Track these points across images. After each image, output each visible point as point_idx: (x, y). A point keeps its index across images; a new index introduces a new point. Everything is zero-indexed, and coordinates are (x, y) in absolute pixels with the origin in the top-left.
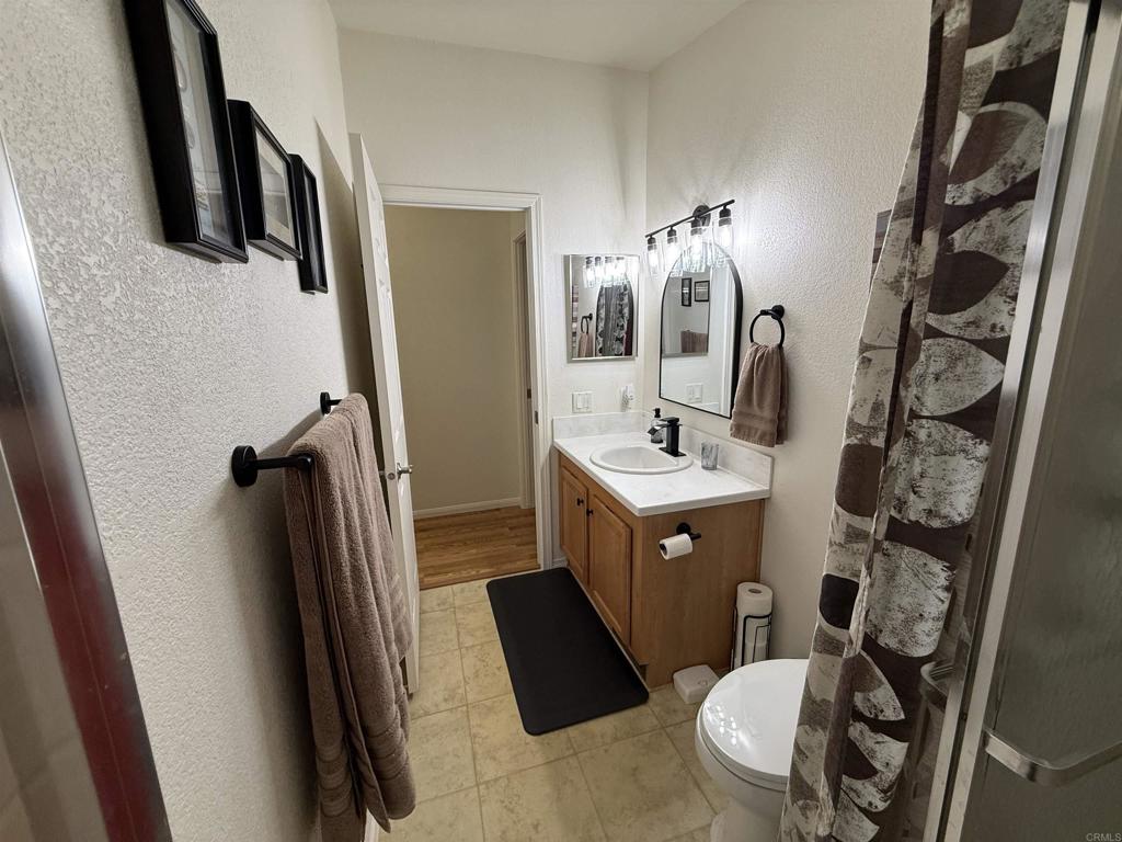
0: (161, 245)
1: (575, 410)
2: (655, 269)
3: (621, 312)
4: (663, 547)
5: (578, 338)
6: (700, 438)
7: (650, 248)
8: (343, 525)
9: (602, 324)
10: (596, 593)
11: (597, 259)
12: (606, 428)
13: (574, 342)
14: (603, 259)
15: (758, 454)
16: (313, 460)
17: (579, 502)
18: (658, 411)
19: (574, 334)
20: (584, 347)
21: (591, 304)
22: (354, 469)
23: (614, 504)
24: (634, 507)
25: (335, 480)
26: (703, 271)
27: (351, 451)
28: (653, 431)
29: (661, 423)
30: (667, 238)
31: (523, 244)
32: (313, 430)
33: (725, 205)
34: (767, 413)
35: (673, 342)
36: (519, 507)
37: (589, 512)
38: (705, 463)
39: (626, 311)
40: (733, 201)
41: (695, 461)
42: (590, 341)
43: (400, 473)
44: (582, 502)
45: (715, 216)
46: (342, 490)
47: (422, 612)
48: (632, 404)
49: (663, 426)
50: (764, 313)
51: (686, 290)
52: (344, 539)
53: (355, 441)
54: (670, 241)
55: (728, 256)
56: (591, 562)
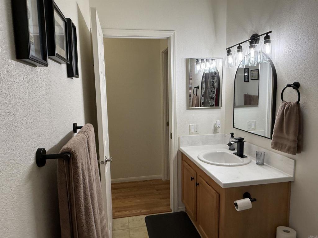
0: (14, 60)
1: (190, 132)
2: (231, 64)
3: (213, 85)
4: (236, 205)
5: (192, 97)
6: (255, 149)
7: (228, 55)
8: (82, 187)
9: (203, 91)
10: (200, 226)
11: (202, 60)
12: (205, 142)
13: (190, 99)
14: (205, 60)
15: (287, 158)
16: (71, 156)
17: (192, 179)
18: (232, 134)
19: (190, 95)
20: (195, 102)
21: (199, 81)
22: (88, 160)
23: (210, 181)
24: (221, 183)
25: (80, 165)
26: (256, 65)
27: (87, 151)
28: (230, 144)
29: (234, 140)
30: (237, 50)
31: (166, 54)
32: (71, 141)
33: (267, 33)
34: (291, 137)
35: (240, 100)
36: (161, 179)
37: (197, 184)
38: (257, 162)
39: (216, 84)
40: (271, 32)
41: (253, 160)
42: (198, 99)
43: (106, 161)
44: (194, 179)
45: (262, 39)
46: (83, 170)
47: (113, 230)
48: (219, 130)
49: (235, 142)
50: (289, 86)
51: (246, 74)
52: (82, 193)
53: (88, 146)
54: (238, 51)
55: (269, 58)
56: (198, 210)
